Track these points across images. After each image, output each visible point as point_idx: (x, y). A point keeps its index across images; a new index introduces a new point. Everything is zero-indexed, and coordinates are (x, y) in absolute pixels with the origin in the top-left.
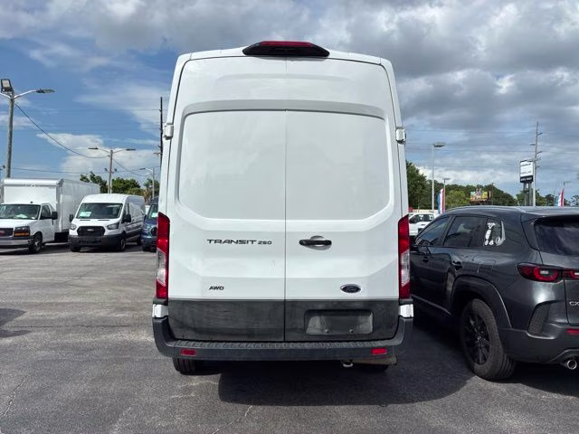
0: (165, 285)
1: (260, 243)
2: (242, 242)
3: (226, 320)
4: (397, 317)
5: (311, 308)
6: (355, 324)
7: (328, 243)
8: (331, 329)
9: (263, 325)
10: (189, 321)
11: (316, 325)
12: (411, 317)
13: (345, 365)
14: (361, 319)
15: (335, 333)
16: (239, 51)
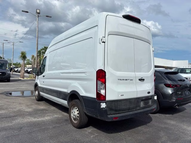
0: (104, 95)
2: (126, 80)
3: (124, 106)
4: (154, 100)
5: (142, 99)
7: (144, 80)
8: (145, 105)
10: (114, 108)
11: (142, 104)
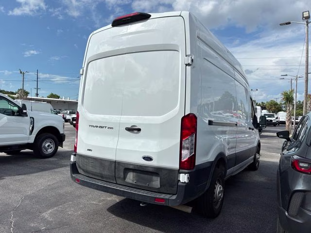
1: (108, 128)
3: (92, 167)
4: (176, 181)
5: (127, 167)
6: (151, 181)
7: (139, 130)
8: (138, 181)
9: (106, 173)
11: (131, 177)
12: (185, 182)
13: (141, 205)
14: (154, 178)
15: (139, 184)
16: (110, 26)
